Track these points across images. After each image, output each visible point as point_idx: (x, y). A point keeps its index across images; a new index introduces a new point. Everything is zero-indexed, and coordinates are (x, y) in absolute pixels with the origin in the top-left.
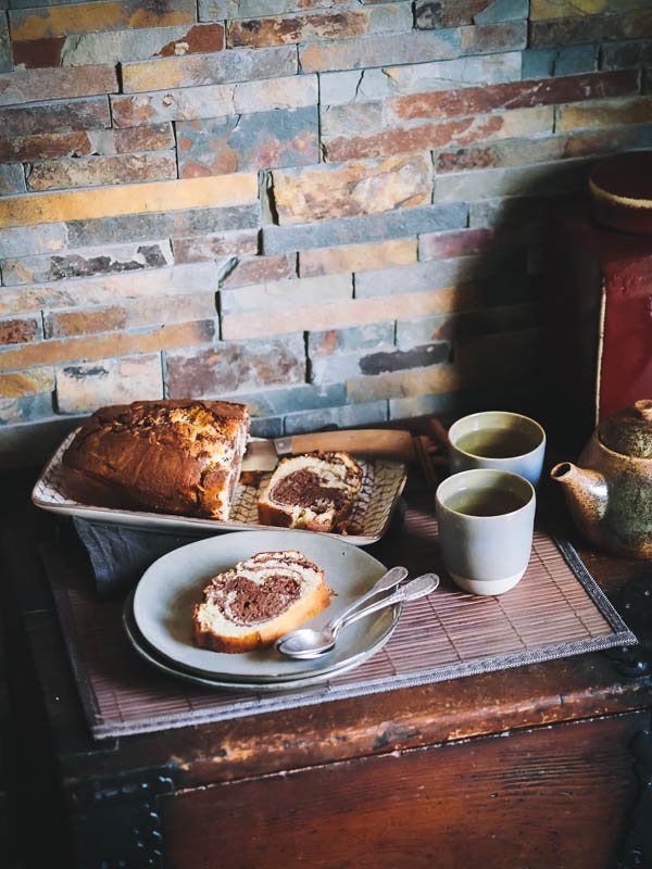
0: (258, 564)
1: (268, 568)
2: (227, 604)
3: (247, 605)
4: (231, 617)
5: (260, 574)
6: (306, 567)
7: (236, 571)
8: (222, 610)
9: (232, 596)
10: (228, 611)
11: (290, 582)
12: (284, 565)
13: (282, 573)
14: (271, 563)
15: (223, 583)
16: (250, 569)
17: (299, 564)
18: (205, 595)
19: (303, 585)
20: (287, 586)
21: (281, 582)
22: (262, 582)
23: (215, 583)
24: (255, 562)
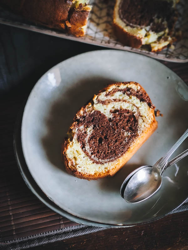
0: (109, 98)
1: (115, 100)
2: (87, 139)
3: (100, 141)
4: (90, 154)
5: (110, 107)
6: (142, 100)
7: (93, 104)
8: (83, 147)
9: (90, 131)
10: (87, 147)
11: (130, 117)
12: (126, 97)
13: (125, 106)
14: (118, 95)
15: (84, 117)
16: (103, 103)
17: (137, 96)
18: (72, 130)
19: (140, 121)
20: (128, 121)
21: (125, 117)
22: (111, 116)
23: (78, 117)
24: (107, 95)
